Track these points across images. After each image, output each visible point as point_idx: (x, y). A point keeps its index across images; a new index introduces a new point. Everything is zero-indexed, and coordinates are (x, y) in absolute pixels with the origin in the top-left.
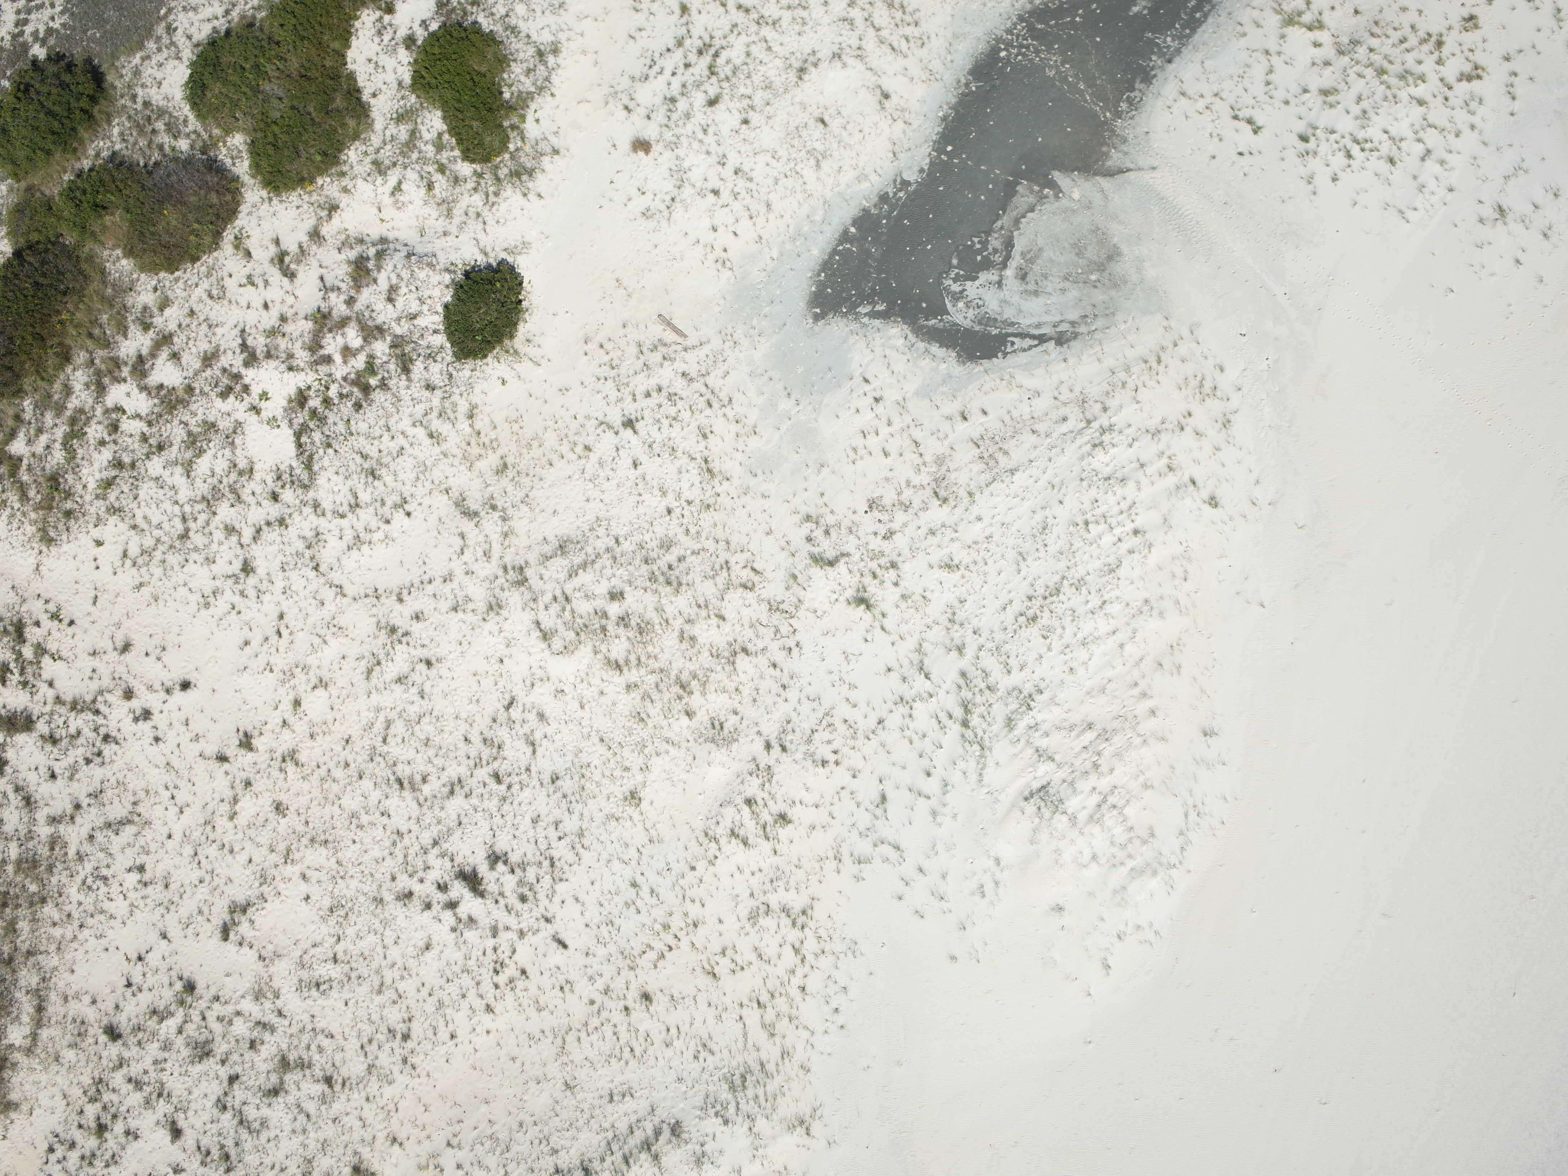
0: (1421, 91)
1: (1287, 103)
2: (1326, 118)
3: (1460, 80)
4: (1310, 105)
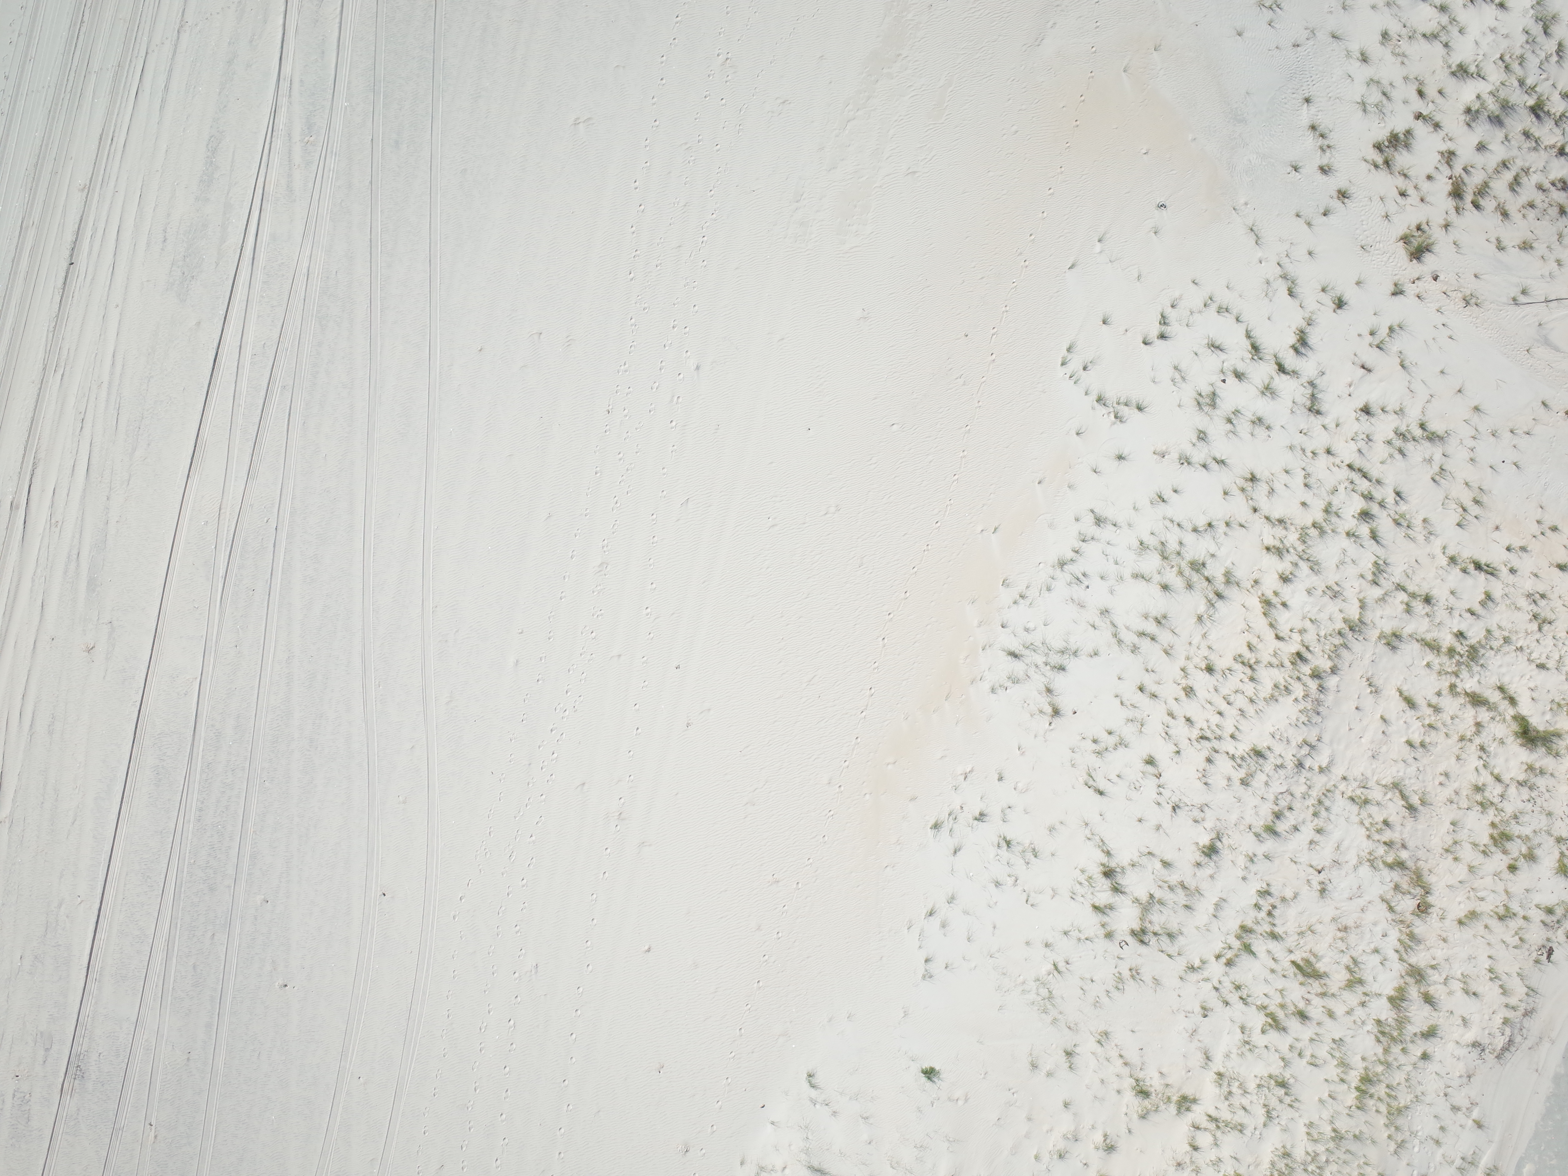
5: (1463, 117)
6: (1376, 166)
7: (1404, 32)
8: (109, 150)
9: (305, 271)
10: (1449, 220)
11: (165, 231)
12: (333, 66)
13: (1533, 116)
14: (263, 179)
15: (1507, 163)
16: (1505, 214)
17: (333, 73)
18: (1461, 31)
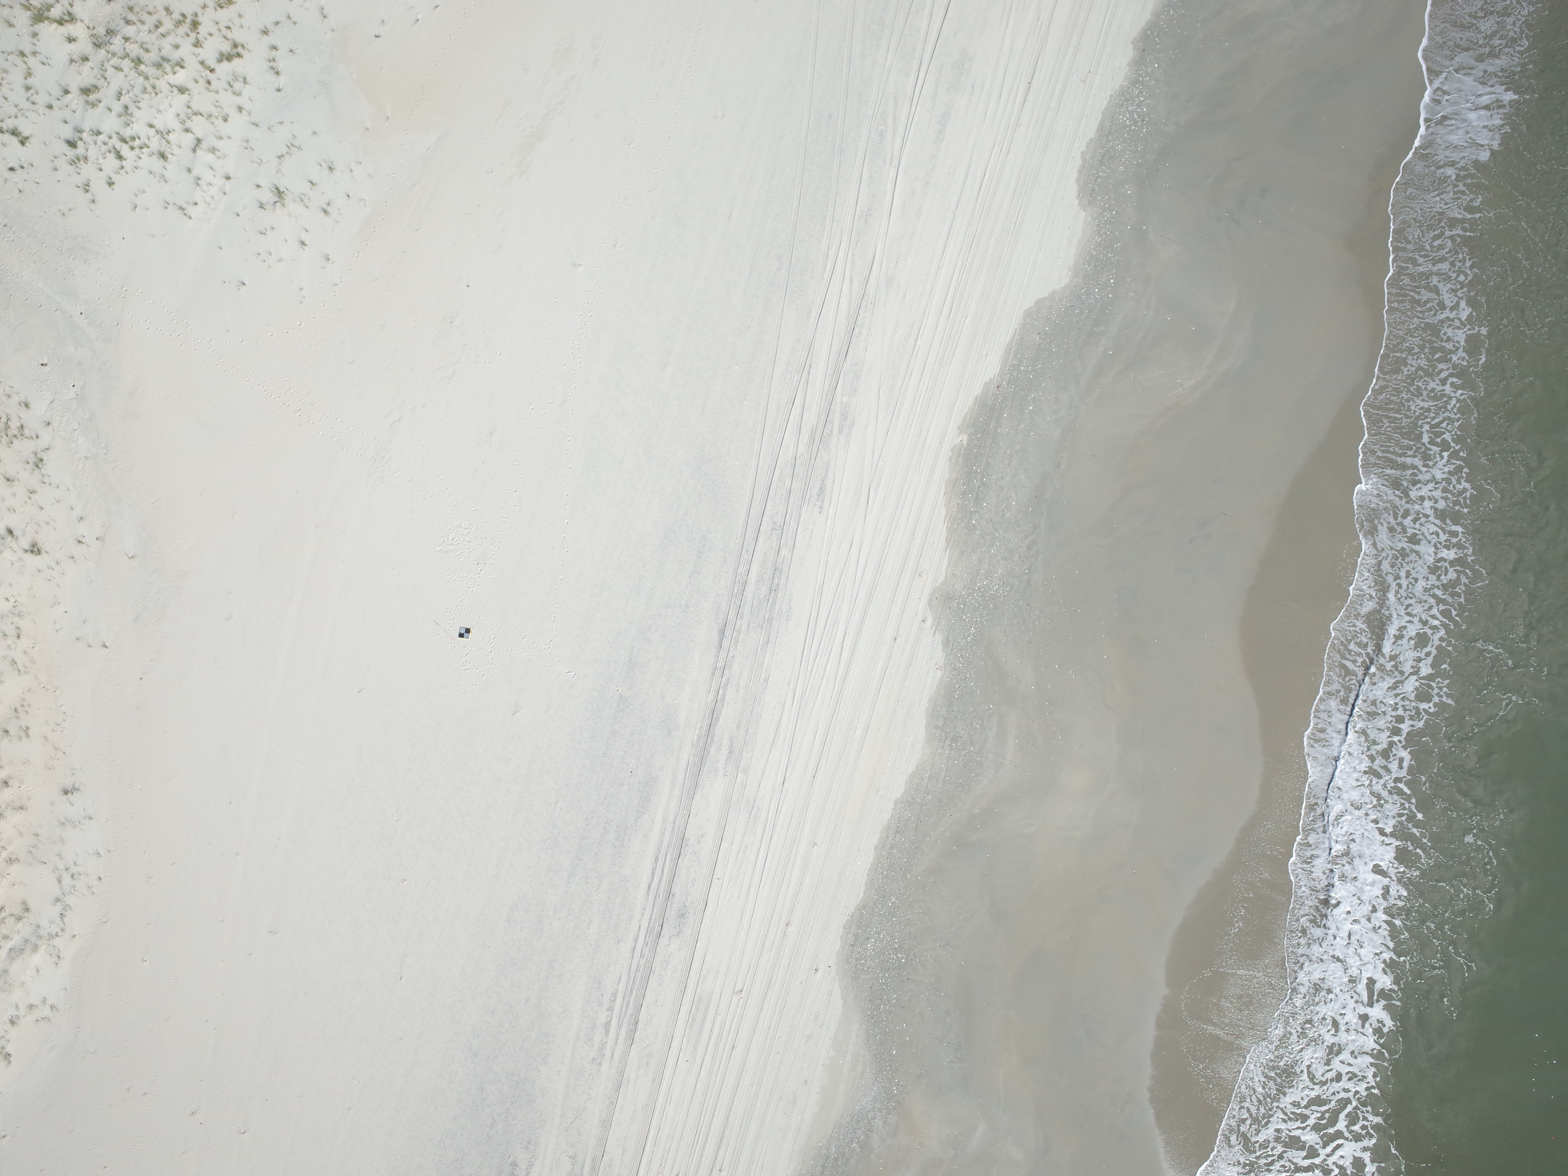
0: (181, 77)
1: (50, 107)
2: (91, 119)
3: (220, 61)
4: (73, 106)
5: (185, 65)
6: (243, 46)
7: (213, 119)
8: (1003, 145)
9: (890, 52)
10: (202, 11)
11: (973, 92)
12: (864, 168)
13: (142, 59)
14: (912, 109)
15: (162, 37)
16: (167, 10)
17: (865, 163)
18: (178, 115)
